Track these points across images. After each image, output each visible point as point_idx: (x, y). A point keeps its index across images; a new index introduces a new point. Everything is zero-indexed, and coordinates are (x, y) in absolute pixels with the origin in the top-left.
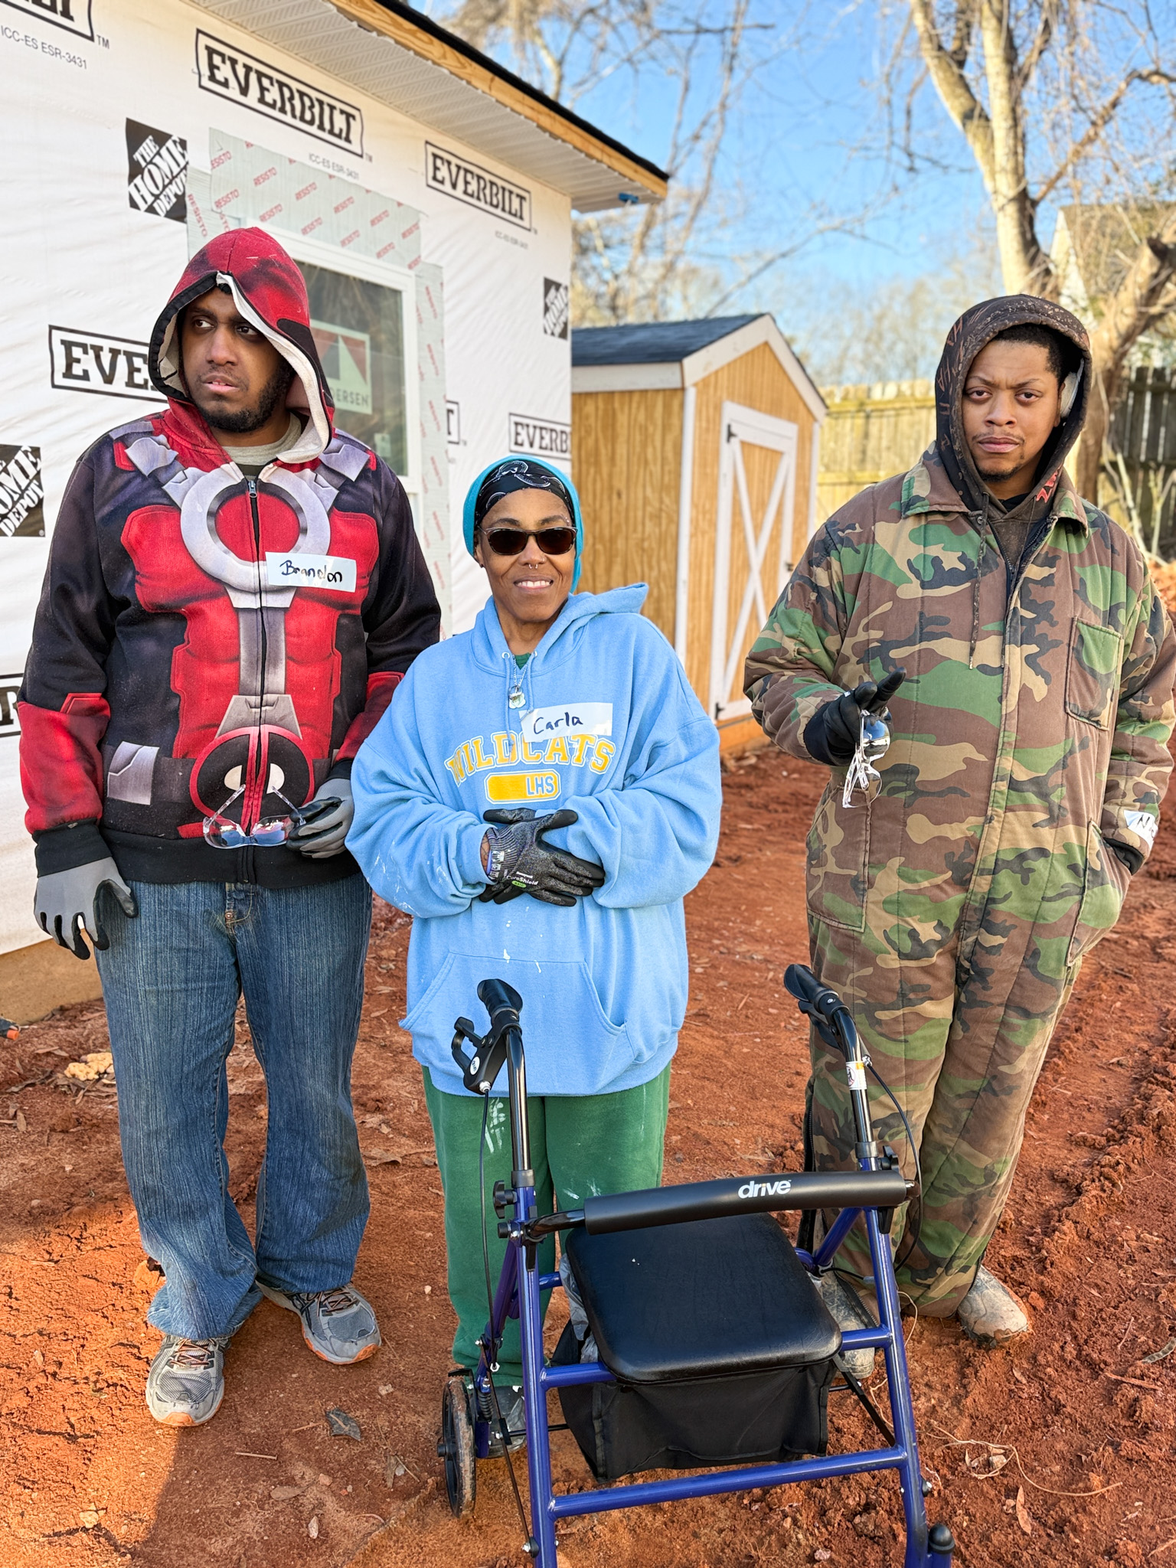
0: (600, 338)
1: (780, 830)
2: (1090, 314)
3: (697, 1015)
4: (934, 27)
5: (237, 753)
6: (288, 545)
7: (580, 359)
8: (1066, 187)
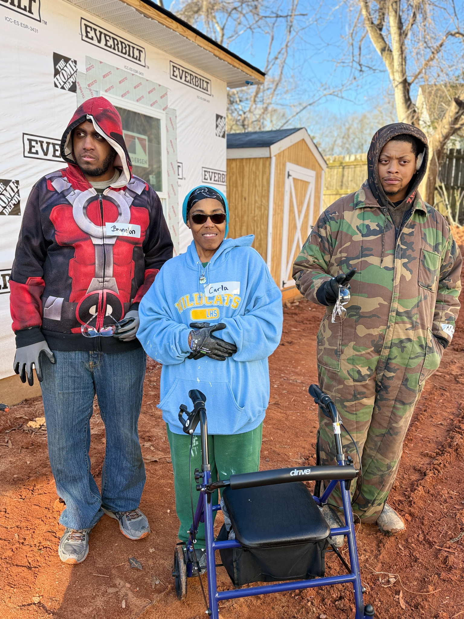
0: (238, 137)
1: (308, 331)
2: (431, 128)
3: (275, 404)
4: (370, 15)
5: (94, 300)
6: (114, 220)
7: (230, 146)
8: (422, 78)
